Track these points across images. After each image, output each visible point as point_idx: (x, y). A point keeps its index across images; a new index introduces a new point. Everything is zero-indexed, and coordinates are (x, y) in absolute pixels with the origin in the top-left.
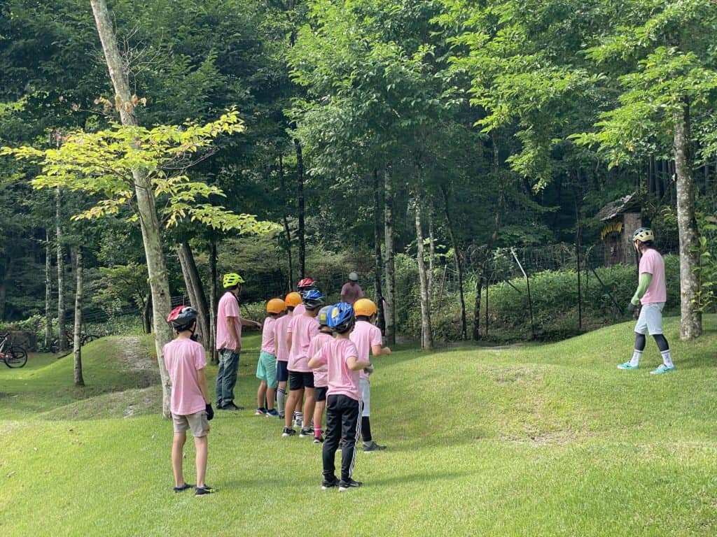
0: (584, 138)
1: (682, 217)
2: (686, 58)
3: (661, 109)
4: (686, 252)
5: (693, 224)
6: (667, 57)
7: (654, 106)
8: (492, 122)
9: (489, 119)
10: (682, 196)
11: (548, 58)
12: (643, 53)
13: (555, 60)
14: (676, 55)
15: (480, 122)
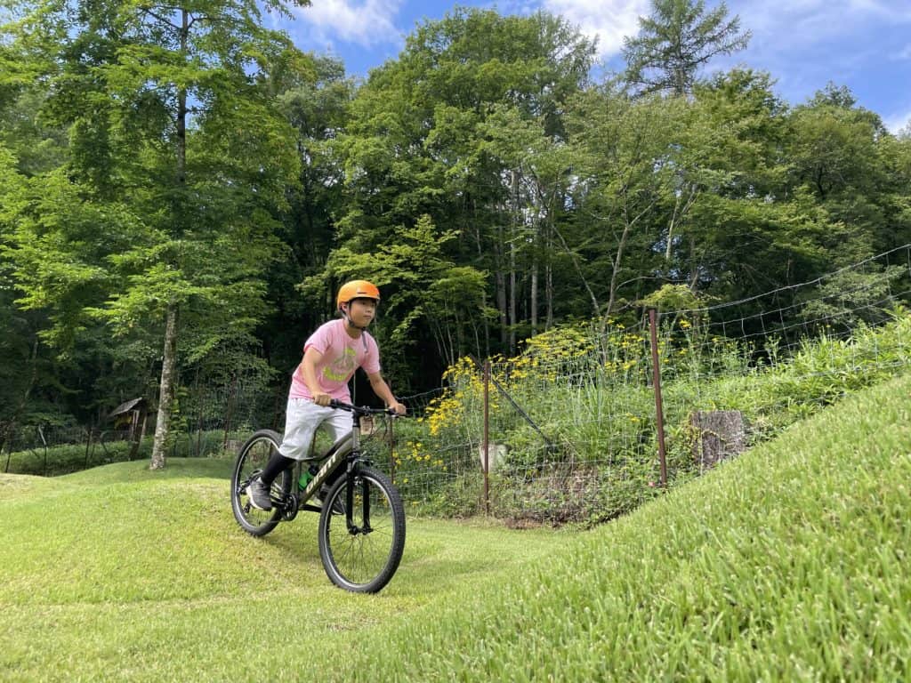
0: (95, 312)
1: (164, 385)
2: (178, 273)
3: (155, 301)
4: (163, 409)
5: (171, 390)
6: (165, 270)
7: (151, 298)
8: (30, 302)
9: (27, 300)
10: (166, 371)
11: (80, 258)
12: (150, 264)
13: (85, 260)
14: (171, 270)
15: (20, 301)
